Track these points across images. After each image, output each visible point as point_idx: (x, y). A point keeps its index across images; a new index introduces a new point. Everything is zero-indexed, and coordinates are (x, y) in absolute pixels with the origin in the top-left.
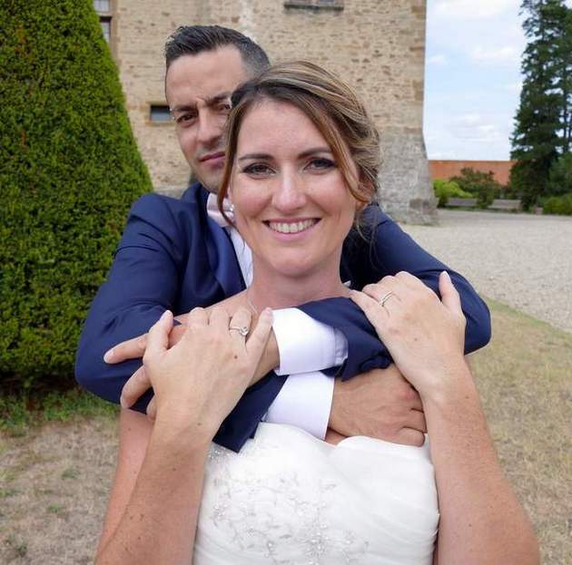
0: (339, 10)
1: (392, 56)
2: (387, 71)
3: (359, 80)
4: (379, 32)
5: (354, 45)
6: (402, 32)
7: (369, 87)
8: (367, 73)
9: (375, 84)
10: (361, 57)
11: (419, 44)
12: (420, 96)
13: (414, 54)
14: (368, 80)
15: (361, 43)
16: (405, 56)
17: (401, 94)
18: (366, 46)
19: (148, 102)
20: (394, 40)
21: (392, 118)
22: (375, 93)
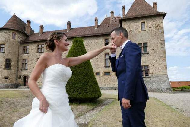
0: (148, 54)
1: (159, 61)
2: (158, 64)
3: (153, 66)
4: (156, 57)
6: (161, 56)
10: (153, 62)
11: (165, 58)
12: (166, 68)
13: (164, 60)
14: (155, 65)
15: (153, 59)
16: (162, 61)
17: (162, 68)
18: (154, 59)
20: (160, 58)
21: (161, 72)
22: (156, 68)
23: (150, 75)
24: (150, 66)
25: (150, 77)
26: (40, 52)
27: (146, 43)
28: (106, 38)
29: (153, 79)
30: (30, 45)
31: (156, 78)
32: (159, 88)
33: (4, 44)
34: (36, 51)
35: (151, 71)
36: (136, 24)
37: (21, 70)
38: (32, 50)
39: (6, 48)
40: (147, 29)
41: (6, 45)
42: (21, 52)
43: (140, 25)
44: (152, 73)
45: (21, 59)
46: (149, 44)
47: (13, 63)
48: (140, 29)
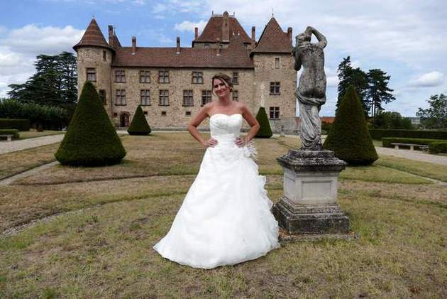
0: (280, 95)
2: (289, 106)
3: (284, 108)
4: (287, 98)
9: (287, 108)
10: (284, 103)
15: (284, 101)
23: (280, 117)
24: (281, 108)
25: (280, 120)
26: (143, 81)
27: (278, 83)
28: (236, 72)
29: (283, 121)
30: (127, 70)
31: (285, 120)
33: (93, 69)
34: (138, 80)
35: (281, 113)
36: (271, 59)
37: (116, 105)
38: (131, 77)
39: (97, 74)
40: (281, 67)
41: (97, 70)
42: (113, 79)
43: (274, 62)
44: (282, 116)
45: (114, 90)
46: (281, 84)
47: (107, 96)
48: (273, 67)
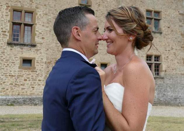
0: (161, 33)
1: (176, 49)
2: (175, 54)
3: (167, 57)
4: (172, 41)
5: (166, 45)
6: (179, 42)
7: (170, 59)
8: (170, 55)
9: (172, 58)
10: (168, 49)
13: (182, 49)
14: (170, 57)
15: (167, 44)
16: (180, 49)
17: (179, 62)
18: (169, 46)
19: (100, 63)
20: (176, 44)
21: (177, 70)
22: (172, 62)
23: (162, 74)
24: (163, 57)
25: (163, 78)
27: (158, 13)
29: (167, 81)
31: (171, 80)
32: (176, 99)
35: (164, 66)
44: (166, 71)
46: (163, 15)
